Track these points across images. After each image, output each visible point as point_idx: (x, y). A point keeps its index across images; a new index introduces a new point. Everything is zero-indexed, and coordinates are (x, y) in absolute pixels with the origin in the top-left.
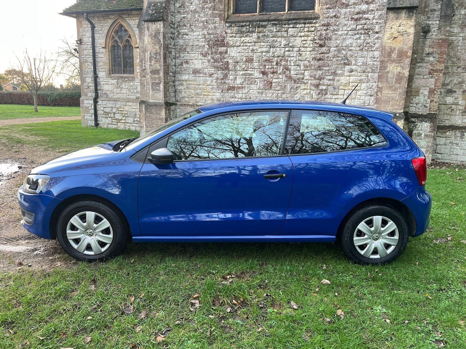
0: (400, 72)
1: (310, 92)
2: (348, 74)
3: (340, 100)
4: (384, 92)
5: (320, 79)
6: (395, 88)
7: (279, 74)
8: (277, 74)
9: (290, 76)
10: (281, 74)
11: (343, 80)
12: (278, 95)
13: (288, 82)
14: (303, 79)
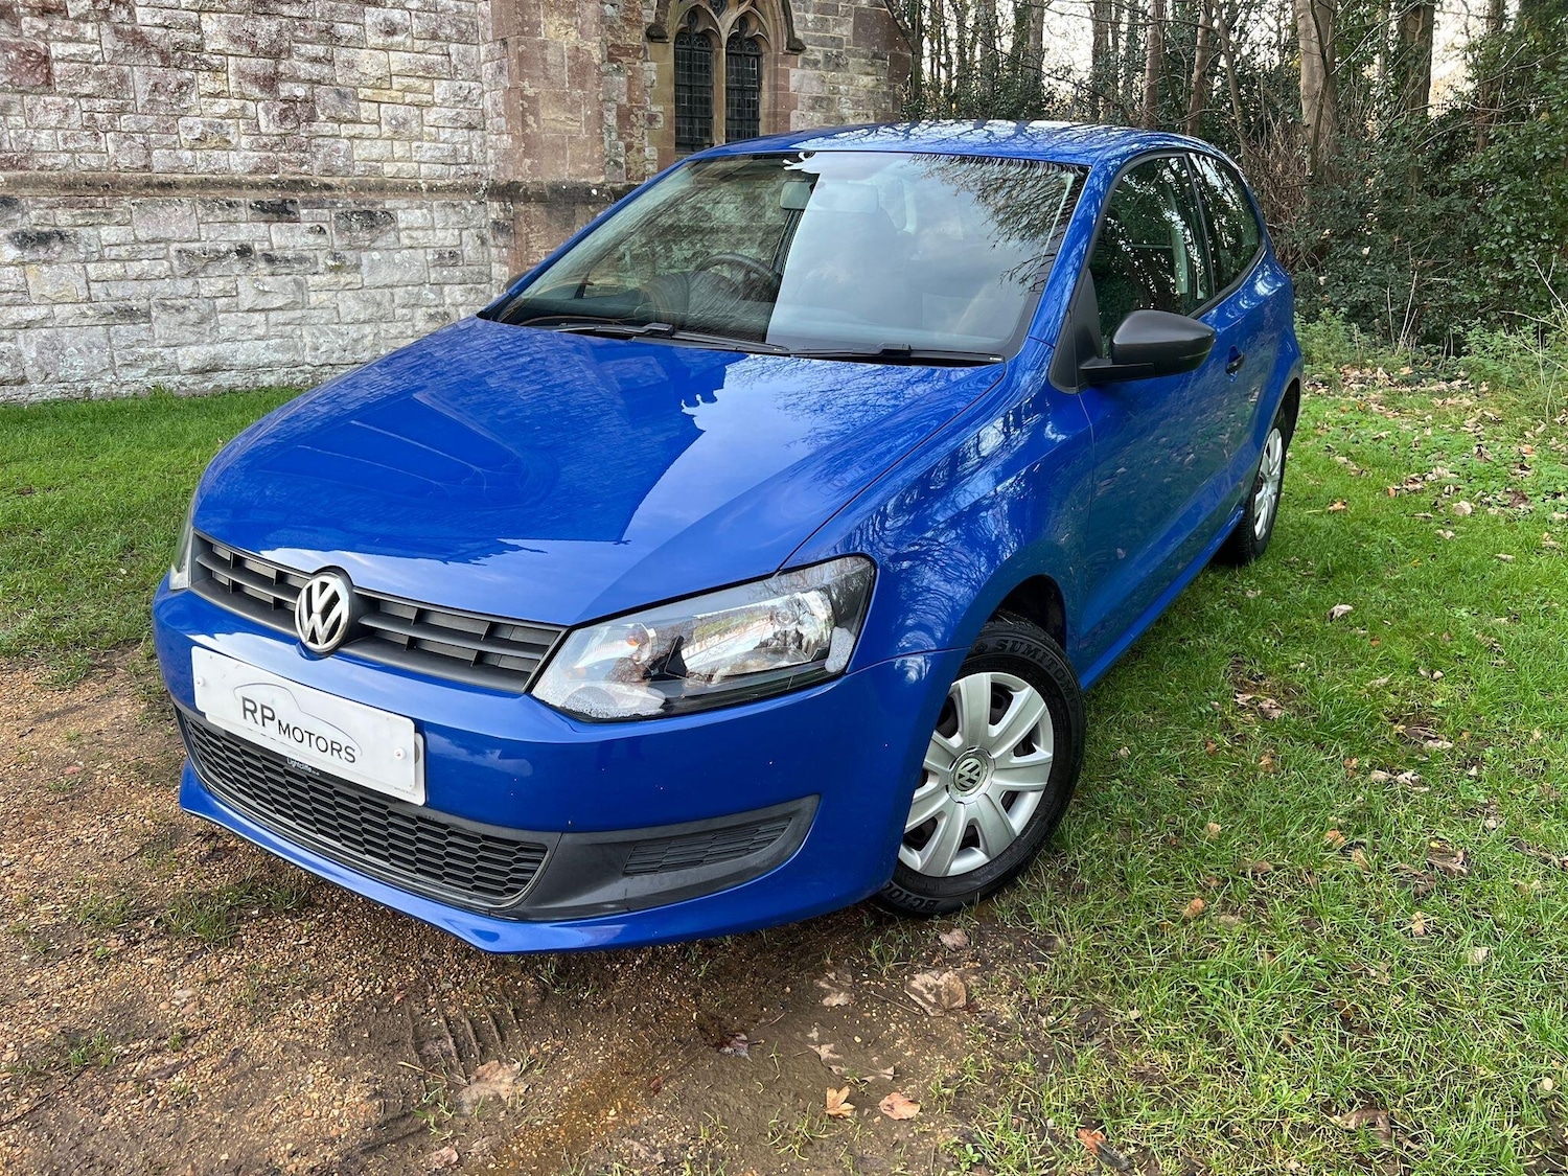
0: (577, 48)
1: (243, 108)
2: (380, 41)
3: (367, 143)
4: (543, 114)
5: (276, 53)
6: (573, 102)
7: (77, 19)
8: (66, 17)
9: (134, 32)
10: (86, 21)
11: (369, 62)
12: (92, 118)
13: (132, 59)
14: (200, 47)
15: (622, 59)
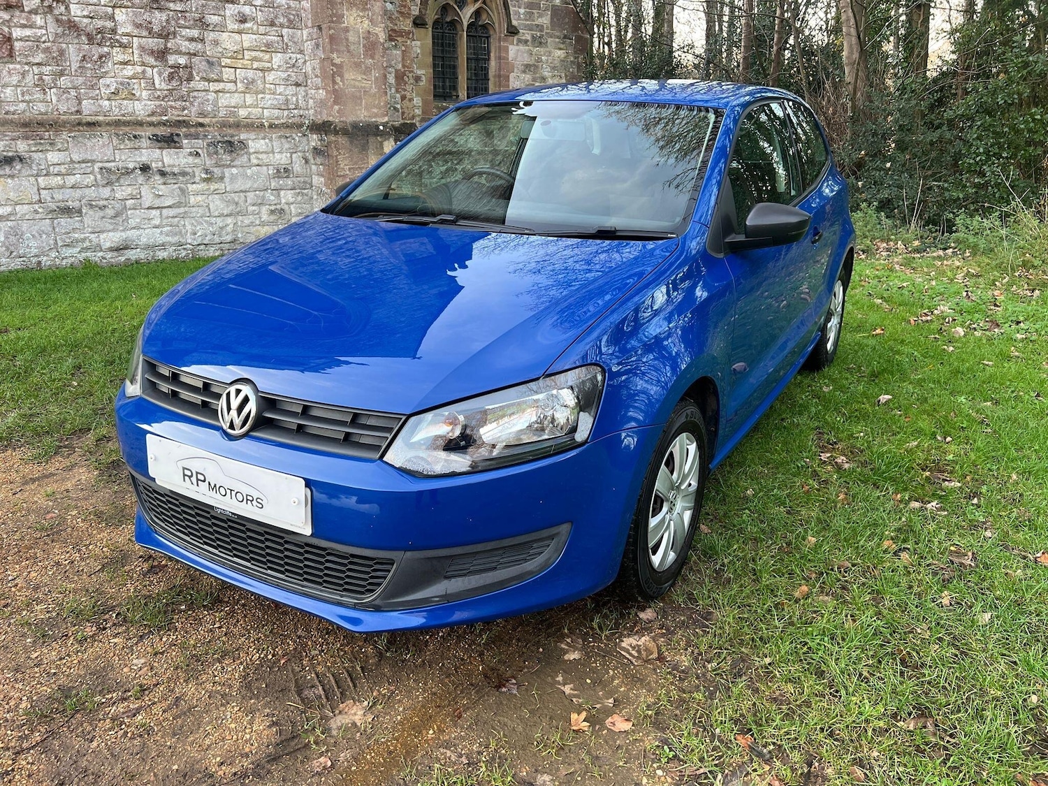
0: (369, 32)
1: (144, 72)
2: (236, 26)
3: (228, 95)
4: (346, 76)
5: (165, 35)
6: (367, 68)
7: (30, 12)
8: (23, 11)
9: (69, 21)
10: (36, 14)
11: (229, 41)
12: (41, 79)
13: (68, 39)
14: (114, 31)
15: (398, 39)
